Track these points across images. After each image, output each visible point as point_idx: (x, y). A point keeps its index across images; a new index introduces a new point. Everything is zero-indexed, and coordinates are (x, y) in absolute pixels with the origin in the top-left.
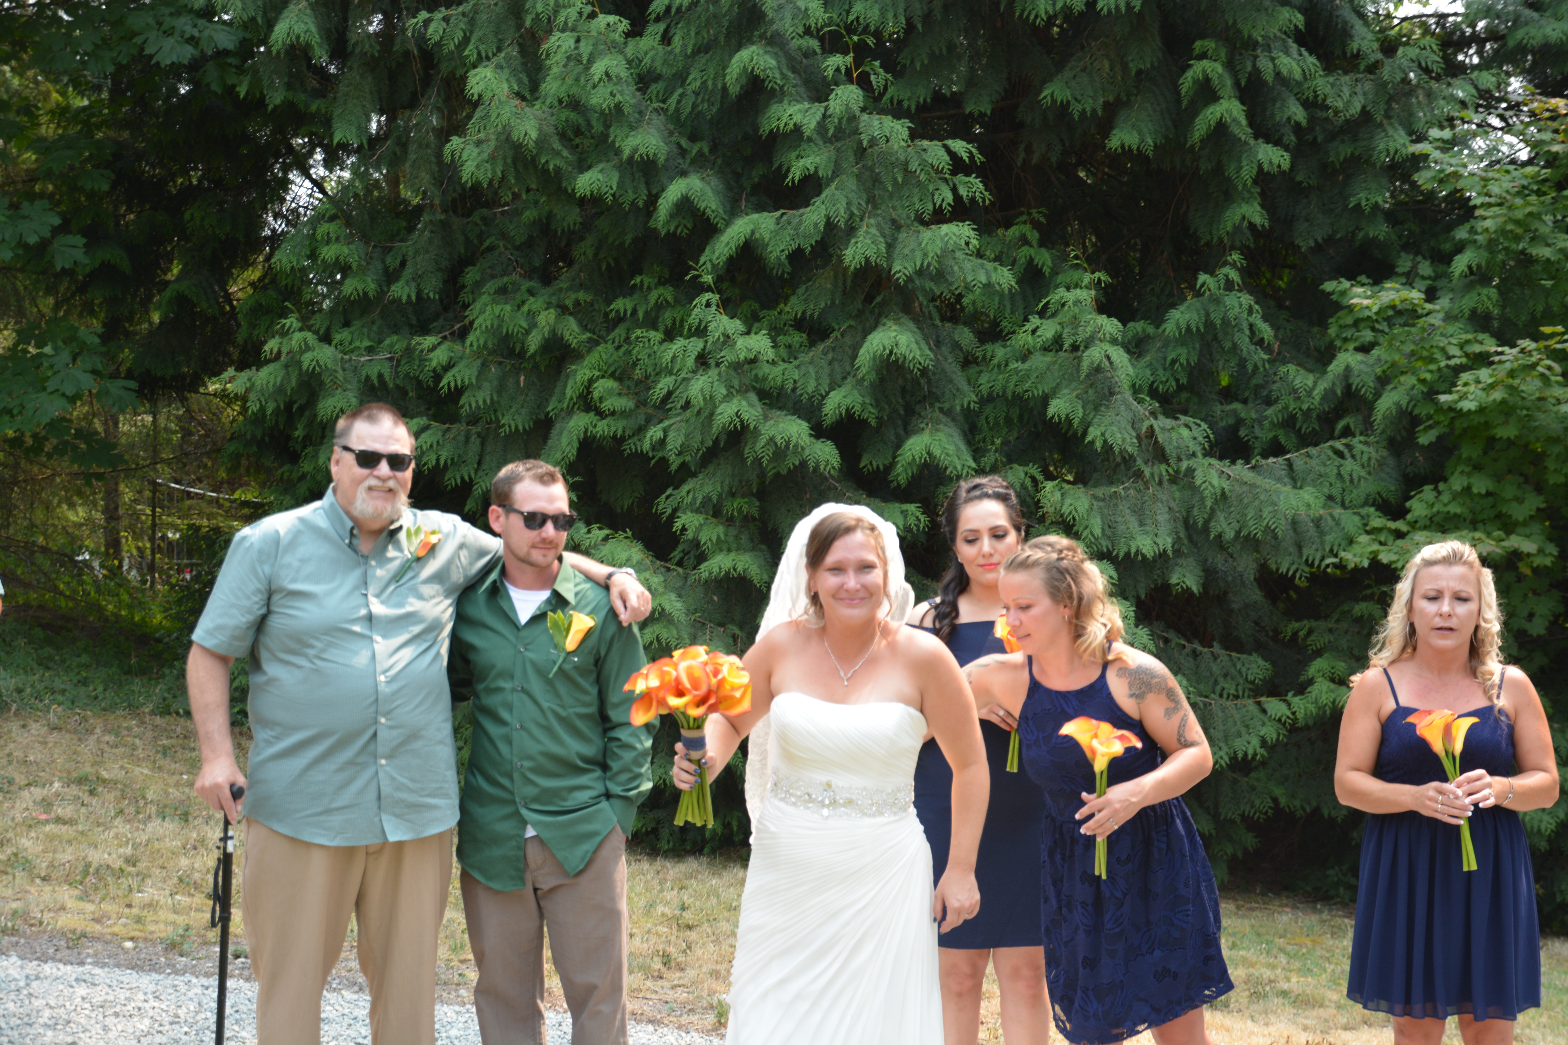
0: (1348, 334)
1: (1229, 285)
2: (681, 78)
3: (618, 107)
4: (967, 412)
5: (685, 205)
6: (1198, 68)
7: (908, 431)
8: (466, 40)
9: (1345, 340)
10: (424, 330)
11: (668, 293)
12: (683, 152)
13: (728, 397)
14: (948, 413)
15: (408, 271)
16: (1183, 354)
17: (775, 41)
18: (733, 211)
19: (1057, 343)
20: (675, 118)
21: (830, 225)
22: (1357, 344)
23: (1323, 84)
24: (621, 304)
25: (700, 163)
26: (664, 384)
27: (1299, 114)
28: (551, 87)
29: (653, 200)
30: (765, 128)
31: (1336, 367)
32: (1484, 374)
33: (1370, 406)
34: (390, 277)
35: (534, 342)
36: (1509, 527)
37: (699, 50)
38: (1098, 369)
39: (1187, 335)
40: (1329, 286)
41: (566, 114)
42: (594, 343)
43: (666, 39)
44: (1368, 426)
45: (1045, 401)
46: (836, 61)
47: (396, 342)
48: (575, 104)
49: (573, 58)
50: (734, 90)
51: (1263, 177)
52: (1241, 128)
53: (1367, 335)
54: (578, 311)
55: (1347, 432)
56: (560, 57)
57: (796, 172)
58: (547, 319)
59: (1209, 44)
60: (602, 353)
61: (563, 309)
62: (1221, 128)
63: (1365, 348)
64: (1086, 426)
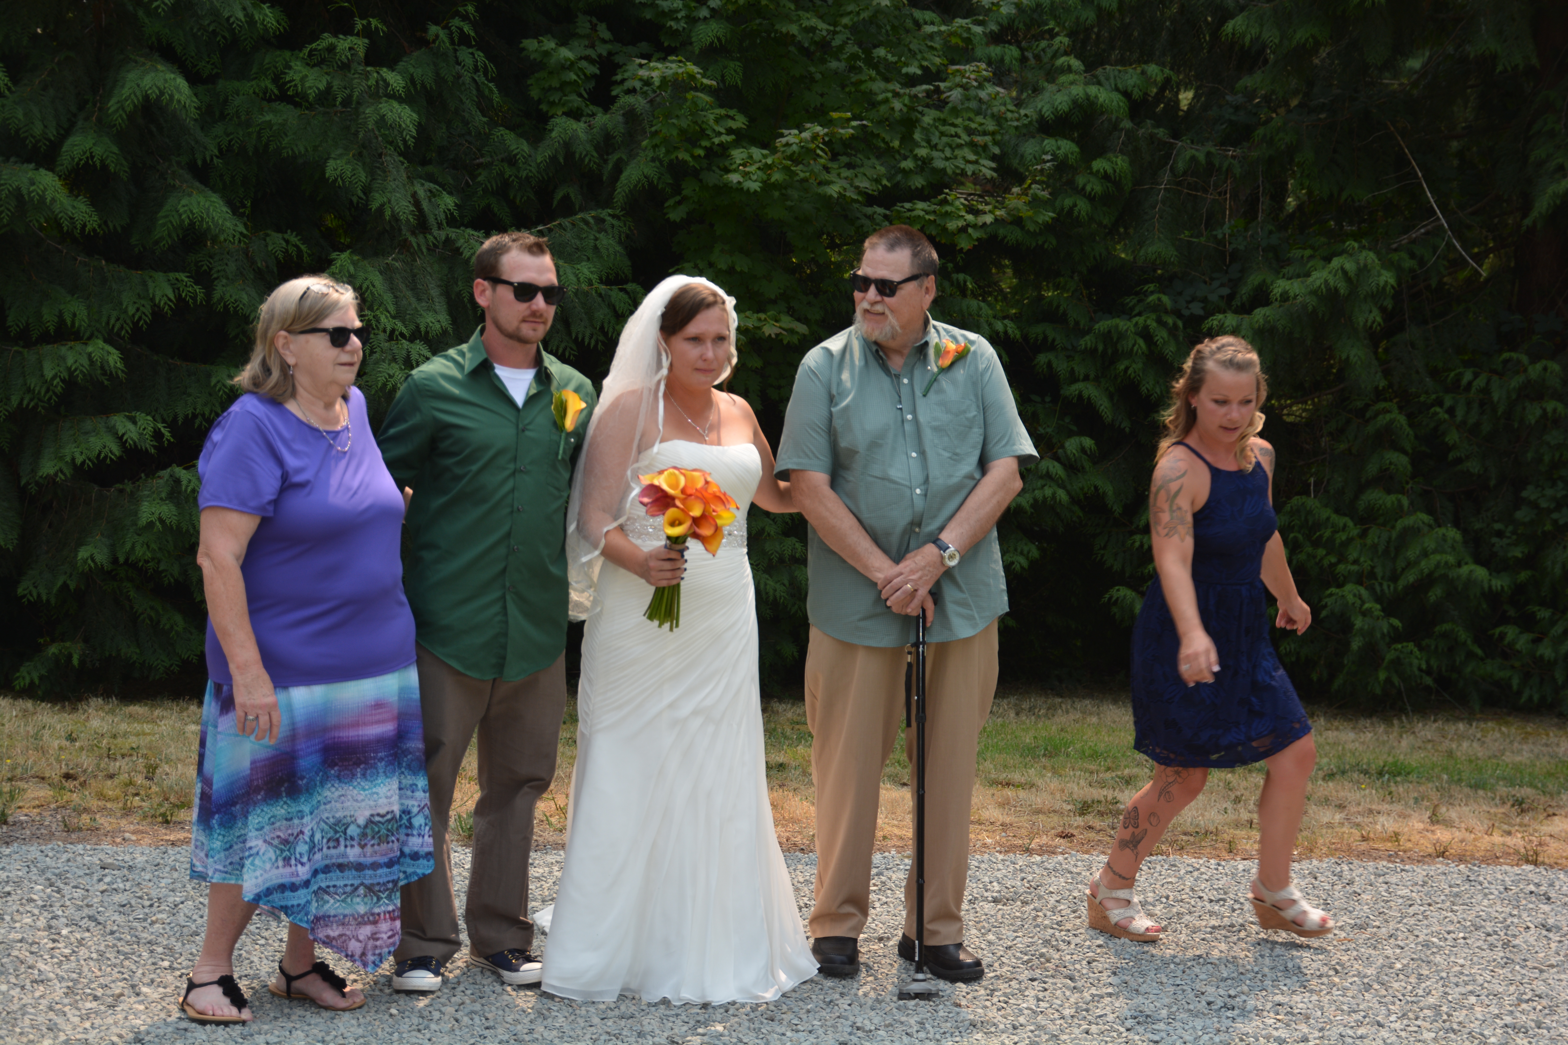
0: (555, 97)
1: (464, 40)
9: (552, 104)
22: (565, 109)
31: (554, 134)
40: (530, 44)
44: (611, 200)
53: (575, 101)
63: (575, 114)
64: (367, 190)
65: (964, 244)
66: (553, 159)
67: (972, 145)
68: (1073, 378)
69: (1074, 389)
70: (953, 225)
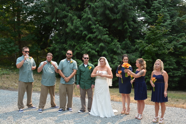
1: (127, 40)
2: (84, 24)
3: (79, 26)
4: (107, 50)
5: (85, 34)
6: (125, 23)
7: (103, 52)
8: (67, 21)
9: (136, 44)
10: (64, 44)
11: (83, 41)
12: (84, 30)
13: (89, 49)
14: (106, 50)
15: (62, 39)
16: (124, 45)
17: (92, 21)
18: (88, 34)
19: (114, 45)
20: (84, 27)
21: (96, 35)
23: (134, 24)
24: (79, 42)
25: (86, 30)
26: (83, 48)
27: (132, 27)
28: (74, 25)
29: (82, 33)
30: (91, 28)
31: (136, 46)
32: (147, 47)
33: (138, 49)
34: (61, 40)
35: (73, 45)
36: (149, 59)
37: (86, 22)
38: (118, 47)
39: (124, 44)
40: (135, 40)
41: (75, 27)
42: (77, 45)
43: (83, 21)
44: (138, 51)
45: (113, 49)
46: (97, 22)
47: (61, 45)
48: (76, 26)
49: (76, 22)
50: (88, 25)
51: (130, 31)
52: (128, 28)
54: (76, 42)
55: (137, 51)
56: (75, 22)
57: (94, 31)
58: (74, 43)
59: (126, 21)
60: (78, 45)
61: (75, 42)
62: (127, 28)
63: (138, 45)
64: (117, 51)
65: (166, 54)
66: (135, 48)
67: (171, 46)
68: (184, 65)
69: (183, 66)
70: (165, 52)
